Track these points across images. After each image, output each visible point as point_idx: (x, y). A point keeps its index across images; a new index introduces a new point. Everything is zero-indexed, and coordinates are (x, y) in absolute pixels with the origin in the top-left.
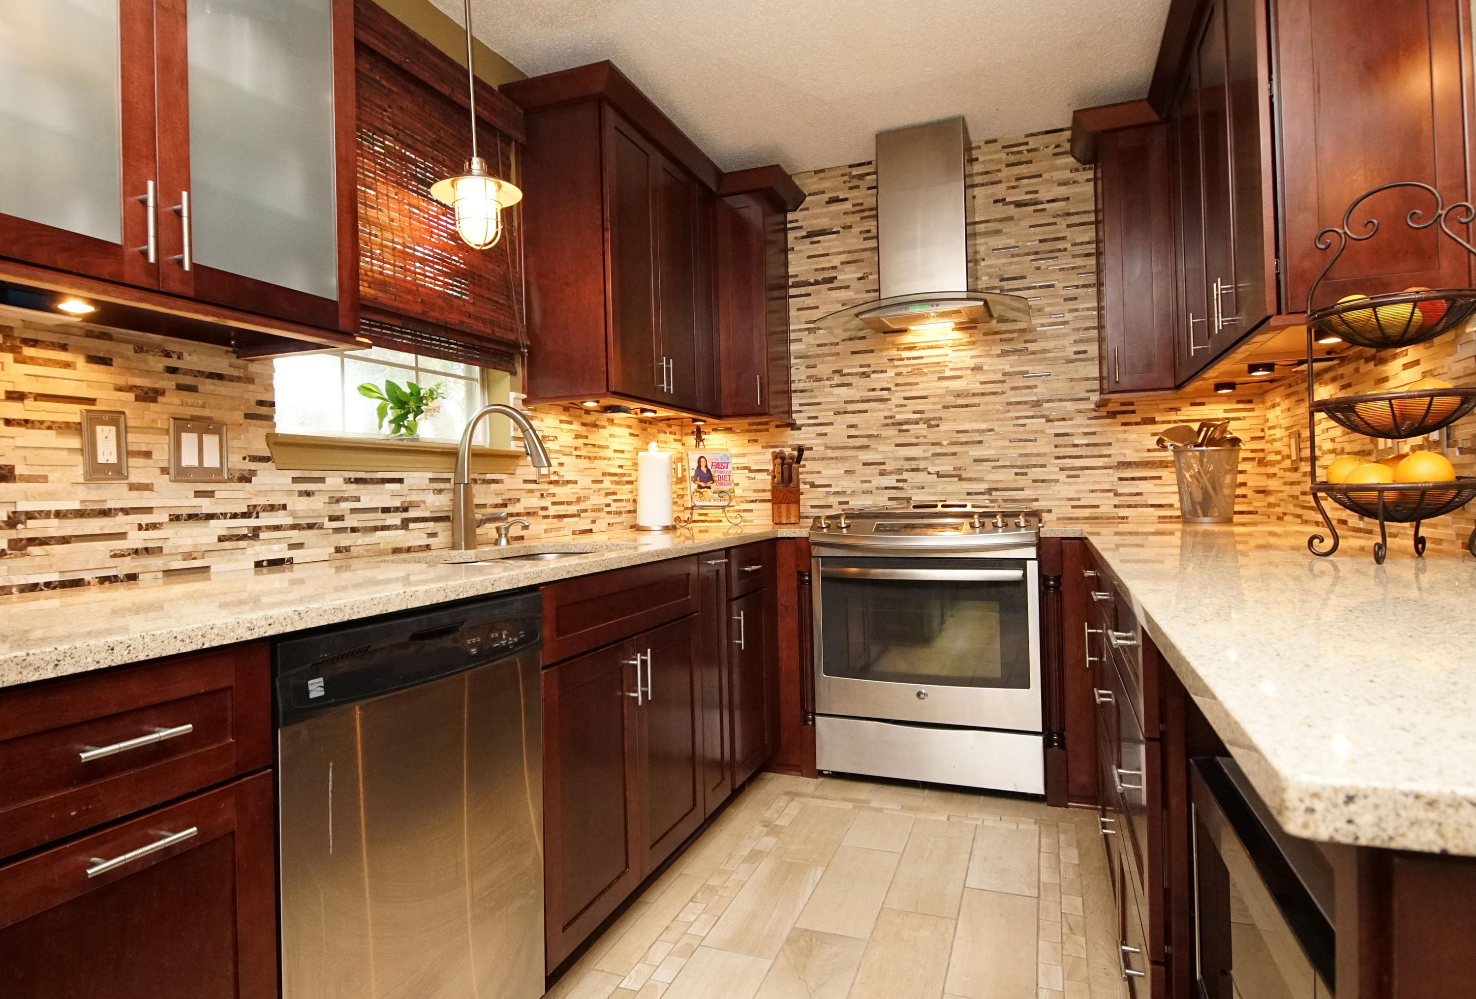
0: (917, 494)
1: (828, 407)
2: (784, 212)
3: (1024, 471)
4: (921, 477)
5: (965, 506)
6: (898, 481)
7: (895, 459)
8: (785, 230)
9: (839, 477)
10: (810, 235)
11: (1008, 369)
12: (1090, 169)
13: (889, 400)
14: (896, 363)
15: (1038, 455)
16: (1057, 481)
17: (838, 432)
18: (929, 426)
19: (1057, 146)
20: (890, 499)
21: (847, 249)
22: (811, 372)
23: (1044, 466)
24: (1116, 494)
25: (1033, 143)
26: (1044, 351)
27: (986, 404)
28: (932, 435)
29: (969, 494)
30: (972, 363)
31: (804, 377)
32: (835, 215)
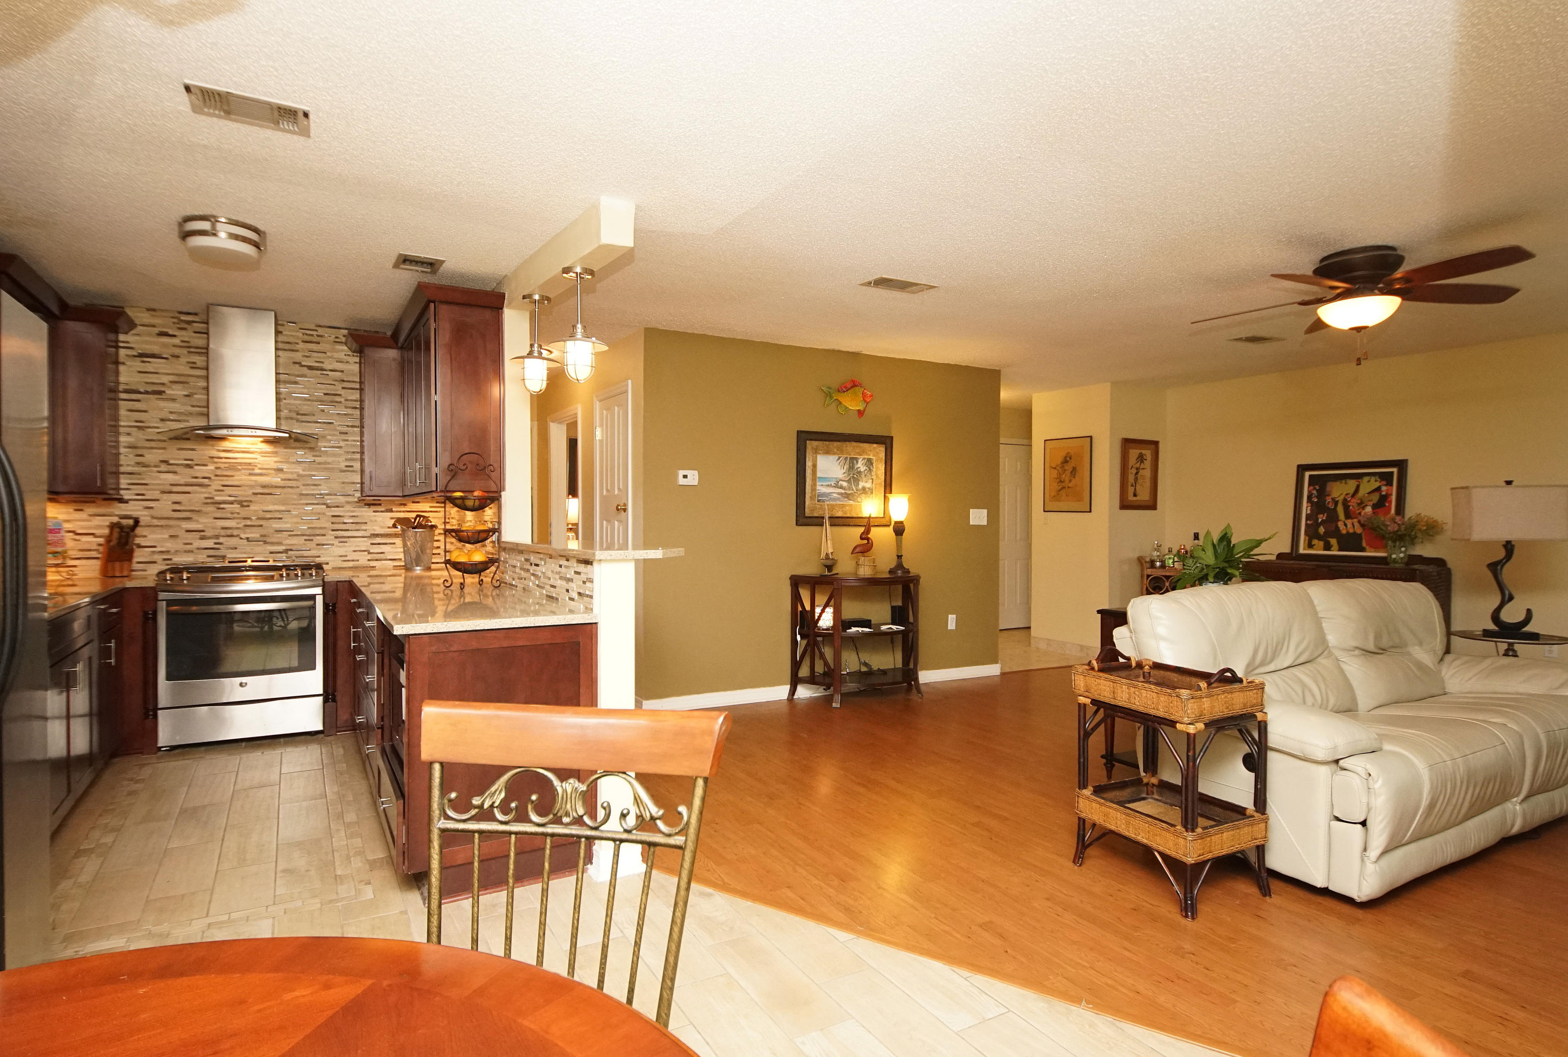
0: (232, 553)
1: (157, 487)
2: (116, 331)
3: (311, 538)
4: (233, 542)
5: (268, 561)
6: (216, 543)
7: (214, 528)
8: (117, 347)
9: (164, 540)
10: (141, 355)
11: (301, 472)
12: (357, 356)
13: (209, 485)
14: (216, 460)
15: (321, 528)
16: (333, 545)
17: (165, 506)
18: (242, 506)
19: (337, 338)
20: (209, 556)
21: (176, 372)
22: (140, 459)
23: (324, 535)
24: (369, 553)
25: (321, 331)
26: (326, 463)
27: (285, 494)
28: (244, 512)
29: (271, 553)
30: (275, 466)
31: (132, 463)
32: (164, 345)
